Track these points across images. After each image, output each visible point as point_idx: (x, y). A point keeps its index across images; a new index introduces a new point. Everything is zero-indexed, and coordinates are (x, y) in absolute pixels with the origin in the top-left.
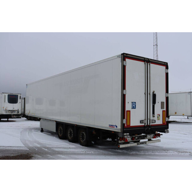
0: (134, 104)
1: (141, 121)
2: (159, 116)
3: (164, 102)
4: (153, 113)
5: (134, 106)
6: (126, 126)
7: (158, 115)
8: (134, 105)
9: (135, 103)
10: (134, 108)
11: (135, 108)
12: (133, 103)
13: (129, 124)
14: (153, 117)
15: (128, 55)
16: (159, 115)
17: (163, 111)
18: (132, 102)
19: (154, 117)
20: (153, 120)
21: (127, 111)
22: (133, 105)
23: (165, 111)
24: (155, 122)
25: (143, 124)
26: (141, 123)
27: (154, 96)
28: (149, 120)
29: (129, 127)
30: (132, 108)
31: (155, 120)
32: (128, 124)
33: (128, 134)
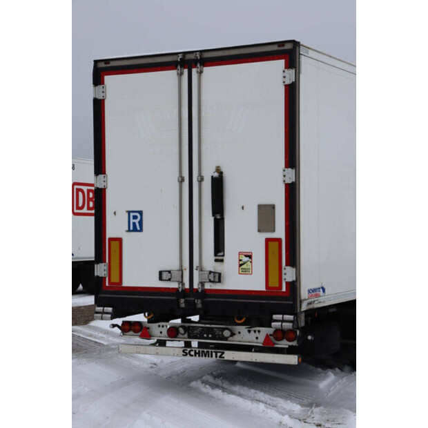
0: (135, 217)
1: (161, 273)
2: (245, 259)
3: (273, 207)
4: (219, 247)
5: (134, 224)
6: (107, 285)
7: (240, 253)
8: (137, 221)
9: (141, 213)
10: (135, 230)
11: (141, 230)
12: (132, 214)
13: (118, 281)
14: (216, 260)
15: (113, 64)
16: (250, 257)
17: (268, 240)
18: (129, 212)
19: (222, 261)
20: (210, 272)
21: (110, 239)
22: (132, 221)
23: (279, 240)
24: (220, 281)
25: (174, 285)
26: (161, 278)
27: (218, 184)
28: (196, 273)
29: (118, 288)
30: (129, 230)
31: (220, 274)
32: (115, 279)
33: (110, 309)
